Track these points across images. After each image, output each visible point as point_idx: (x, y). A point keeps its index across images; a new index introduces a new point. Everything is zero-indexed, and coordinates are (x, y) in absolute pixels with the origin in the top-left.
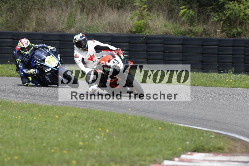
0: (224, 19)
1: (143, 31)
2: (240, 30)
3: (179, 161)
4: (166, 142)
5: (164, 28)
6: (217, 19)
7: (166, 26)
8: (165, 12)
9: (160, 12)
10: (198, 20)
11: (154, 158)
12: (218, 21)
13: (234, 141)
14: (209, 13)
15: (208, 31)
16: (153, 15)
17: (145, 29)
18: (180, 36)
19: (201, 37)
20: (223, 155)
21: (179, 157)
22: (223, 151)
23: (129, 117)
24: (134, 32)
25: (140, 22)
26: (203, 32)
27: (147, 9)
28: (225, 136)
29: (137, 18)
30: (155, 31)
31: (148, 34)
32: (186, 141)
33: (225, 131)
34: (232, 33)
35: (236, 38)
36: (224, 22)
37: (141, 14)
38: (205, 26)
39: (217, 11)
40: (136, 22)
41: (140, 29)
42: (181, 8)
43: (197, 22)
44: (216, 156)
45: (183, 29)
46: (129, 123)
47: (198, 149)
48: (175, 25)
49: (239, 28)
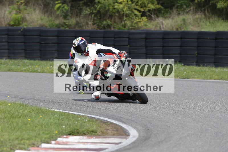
0: (95, 13)
1: (21, 24)
2: (109, 22)
3: (55, 144)
4: (43, 126)
5: (40, 21)
6: (89, 12)
7: (42, 19)
8: (41, 7)
9: (36, 7)
10: (72, 14)
11: (32, 141)
12: (90, 14)
13: (106, 124)
14: (82, 7)
15: (80, 24)
16: (30, 9)
17: (22, 23)
18: (55, 28)
19: (75, 29)
20: (96, 138)
21: (55, 140)
22: (96, 134)
23: (8, 103)
24: (13, 25)
25: (18, 16)
26: (77, 24)
27: (24, 4)
28: (97, 120)
29: (14, 12)
30: (31, 24)
31: (25, 27)
32: (62, 125)
33: (97, 116)
34: (102, 25)
35: (107, 30)
36: (96, 16)
37: (19, 8)
38: (78, 19)
39: (89, 6)
40: (14, 15)
41: (18, 22)
42: (57, 2)
43: (70, 15)
44: (89, 138)
45: (57, 22)
46: (9, 109)
47: (73, 133)
48: (51, 18)
49: (109, 20)
